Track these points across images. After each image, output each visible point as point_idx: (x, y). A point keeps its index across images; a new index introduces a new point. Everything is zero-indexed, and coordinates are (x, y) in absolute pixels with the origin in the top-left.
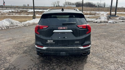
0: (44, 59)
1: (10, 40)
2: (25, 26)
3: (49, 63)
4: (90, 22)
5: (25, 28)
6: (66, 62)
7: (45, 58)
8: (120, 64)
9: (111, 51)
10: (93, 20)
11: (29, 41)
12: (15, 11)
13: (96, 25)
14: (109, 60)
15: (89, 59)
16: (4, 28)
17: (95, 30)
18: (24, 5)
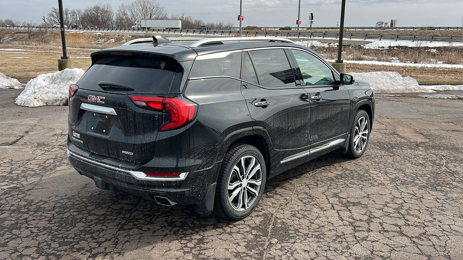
12: (322, 45)
18: (380, 25)
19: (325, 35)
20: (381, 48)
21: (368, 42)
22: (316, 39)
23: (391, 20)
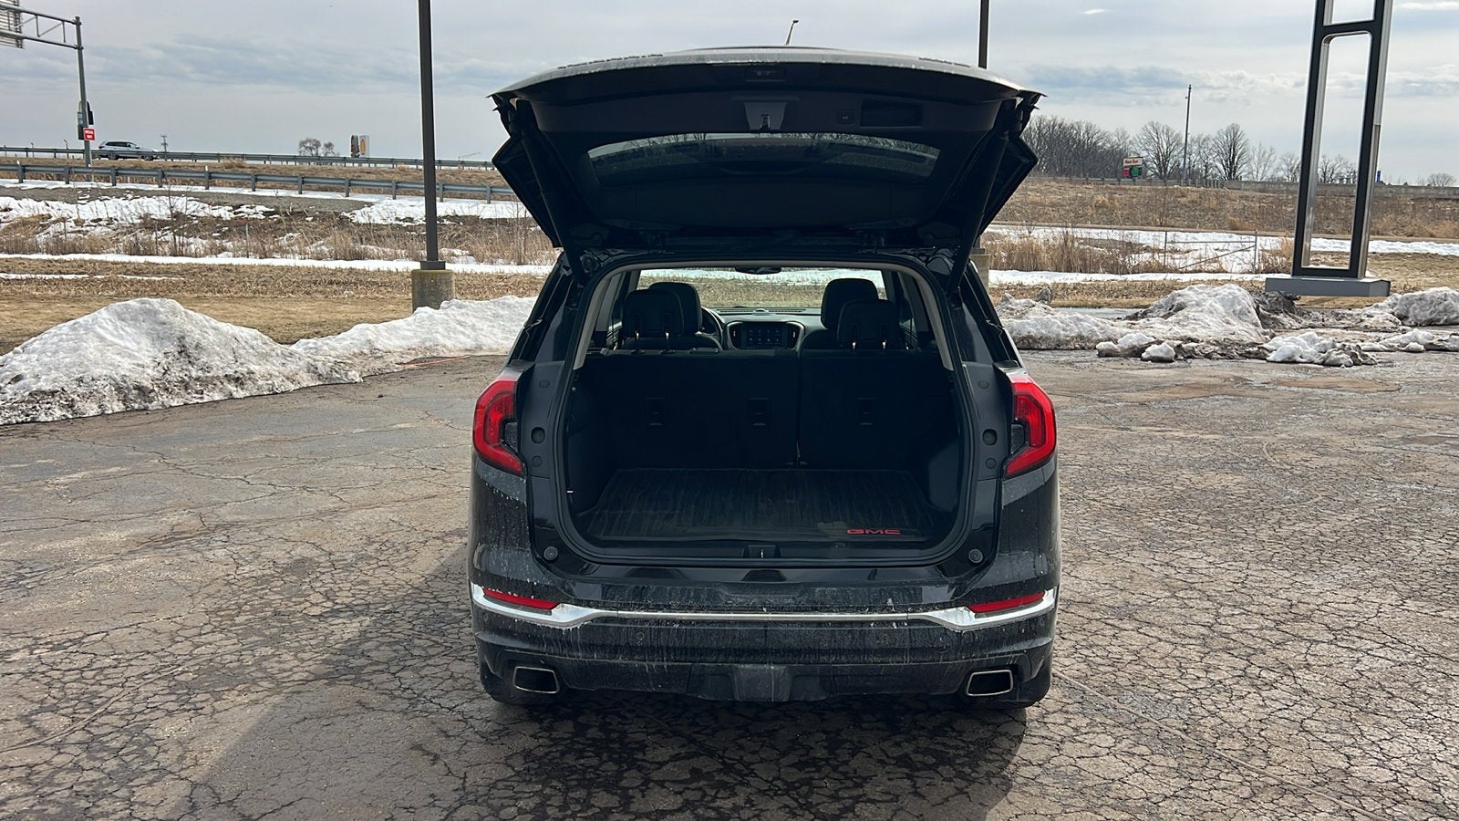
0: (555, 742)
1: (174, 537)
2: (330, 383)
3: (611, 786)
4: (1058, 345)
5: (333, 404)
6: (794, 775)
7: (565, 729)
8: (1369, 804)
9: (1287, 670)
10: (1091, 322)
11: (379, 549)
12: (209, 211)
13: (1123, 388)
14: (1257, 762)
15: (1042, 752)
16: (91, 409)
17: (1112, 435)
18: (311, 149)
19: (210, 179)
20: (404, 220)
21: (360, 205)
22: (183, 192)
23: (353, 137)
